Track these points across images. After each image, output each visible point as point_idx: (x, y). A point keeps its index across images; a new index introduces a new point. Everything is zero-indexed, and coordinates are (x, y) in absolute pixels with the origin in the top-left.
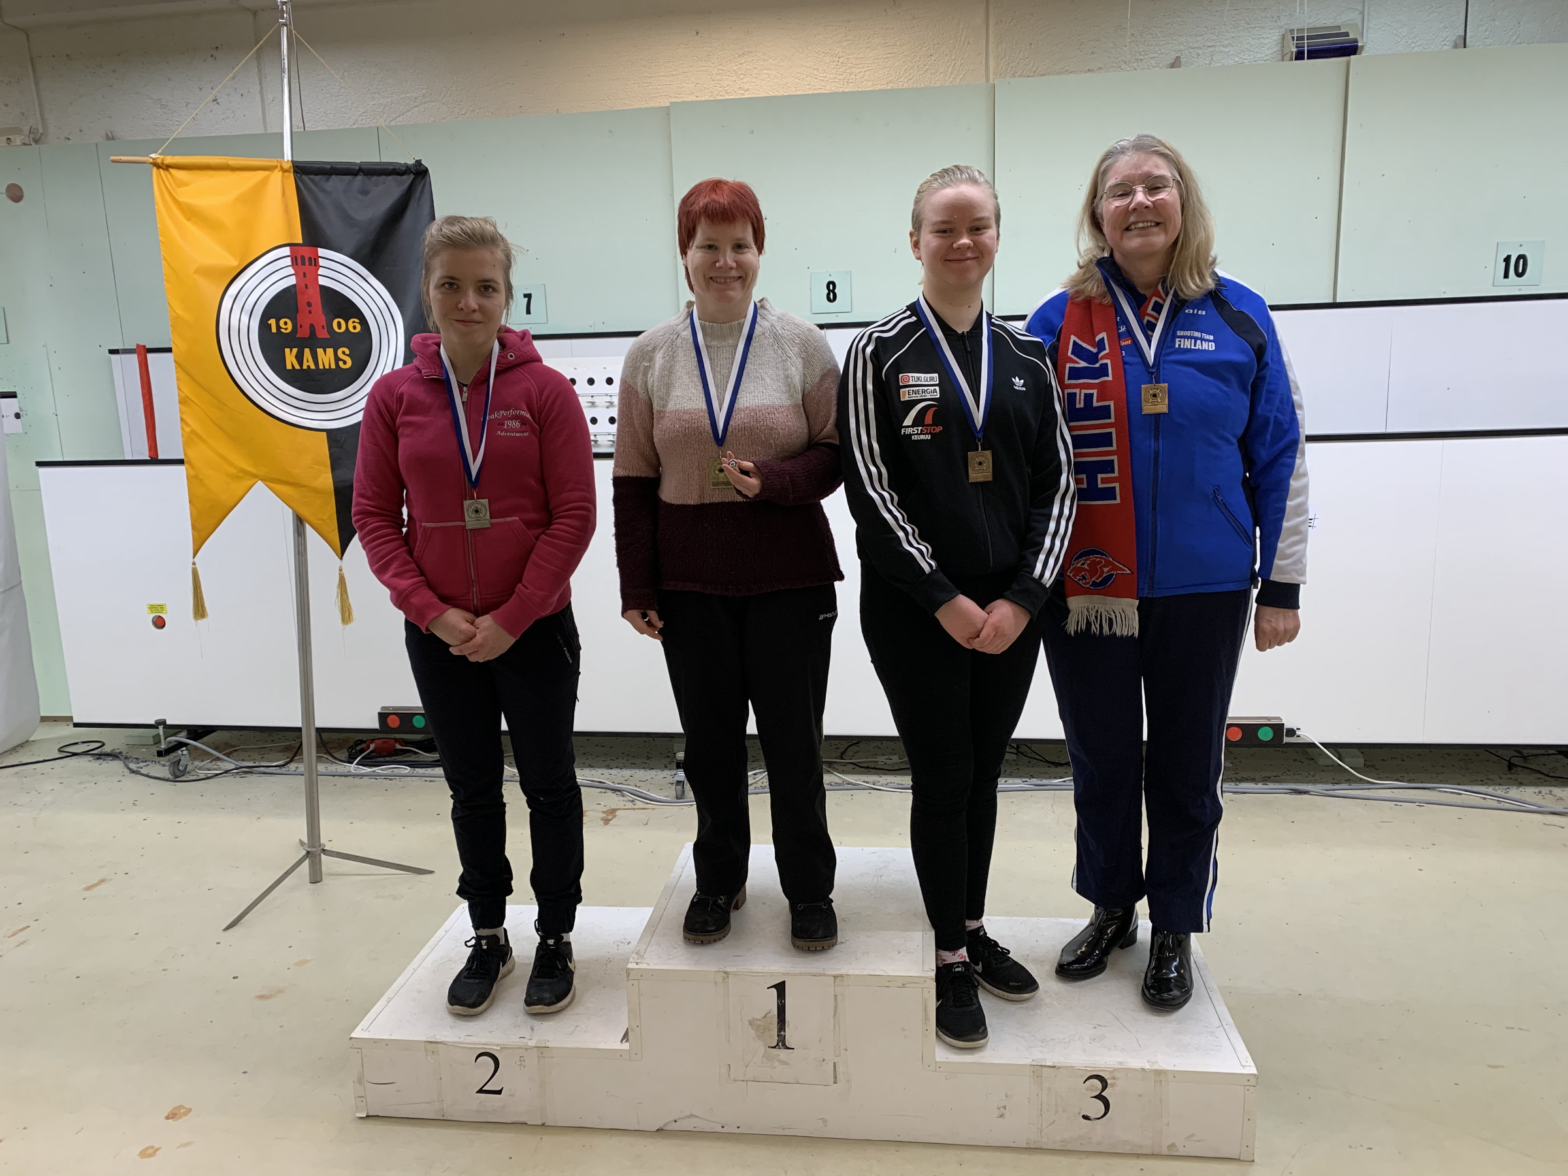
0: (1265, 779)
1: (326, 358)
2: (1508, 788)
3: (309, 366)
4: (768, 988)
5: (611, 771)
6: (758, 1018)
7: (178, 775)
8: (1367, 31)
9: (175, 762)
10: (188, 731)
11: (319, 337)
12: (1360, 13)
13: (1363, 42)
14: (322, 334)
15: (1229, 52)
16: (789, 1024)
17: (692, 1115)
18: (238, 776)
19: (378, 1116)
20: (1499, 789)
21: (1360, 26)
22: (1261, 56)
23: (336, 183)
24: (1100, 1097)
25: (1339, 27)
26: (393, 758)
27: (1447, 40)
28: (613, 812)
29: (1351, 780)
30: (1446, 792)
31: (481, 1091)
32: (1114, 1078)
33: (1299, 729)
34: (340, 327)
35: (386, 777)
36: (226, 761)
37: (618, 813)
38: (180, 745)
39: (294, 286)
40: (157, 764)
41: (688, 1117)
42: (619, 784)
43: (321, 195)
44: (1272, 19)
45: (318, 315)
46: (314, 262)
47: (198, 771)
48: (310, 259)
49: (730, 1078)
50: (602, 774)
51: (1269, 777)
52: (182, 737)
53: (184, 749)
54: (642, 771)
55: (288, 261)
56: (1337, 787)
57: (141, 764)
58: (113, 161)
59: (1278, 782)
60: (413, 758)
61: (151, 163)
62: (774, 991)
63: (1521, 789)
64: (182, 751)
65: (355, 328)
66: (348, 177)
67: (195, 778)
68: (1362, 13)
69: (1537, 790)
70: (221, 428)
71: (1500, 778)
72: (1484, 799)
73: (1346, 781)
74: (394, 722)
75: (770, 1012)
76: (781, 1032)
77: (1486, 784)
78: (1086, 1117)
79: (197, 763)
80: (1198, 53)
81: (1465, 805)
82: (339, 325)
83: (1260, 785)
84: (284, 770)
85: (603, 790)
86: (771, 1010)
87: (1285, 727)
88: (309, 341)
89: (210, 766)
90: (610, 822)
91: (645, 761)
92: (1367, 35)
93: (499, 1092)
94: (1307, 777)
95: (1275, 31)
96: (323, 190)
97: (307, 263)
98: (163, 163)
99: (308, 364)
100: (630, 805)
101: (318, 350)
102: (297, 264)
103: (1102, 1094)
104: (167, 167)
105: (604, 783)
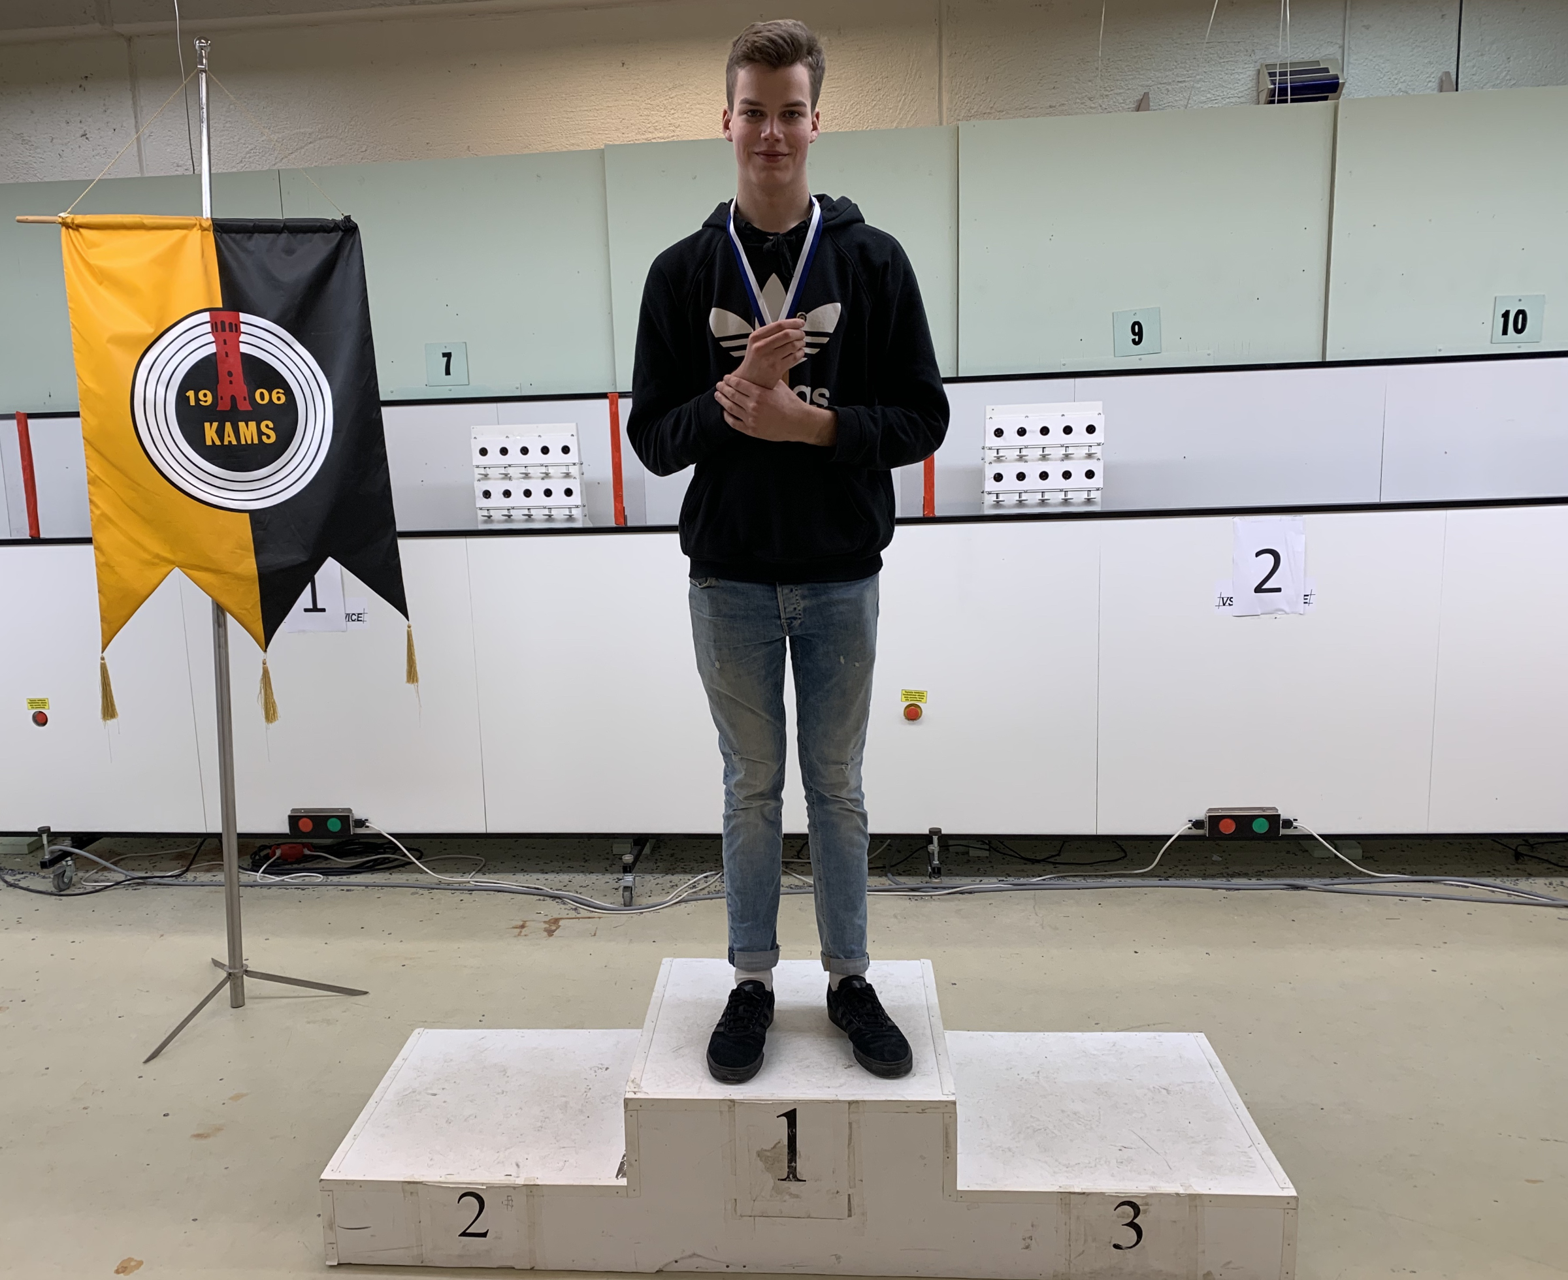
0: (1259, 873)
1: (248, 432)
2: (1517, 880)
3: (230, 442)
4: (778, 1117)
5: (547, 876)
6: (767, 1149)
7: (62, 888)
8: (1348, 66)
9: (60, 874)
10: (72, 840)
11: (240, 409)
12: (1340, 47)
13: (1344, 79)
14: (244, 406)
15: (1200, 88)
16: (800, 1155)
17: (694, 1254)
18: (130, 889)
19: (351, 1264)
20: (1508, 881)
21: (1340, 62)
22: (1235, 92)
23: (259, 241)
24: (1132, 1225)
25: (1318, 62)
26: (301, 866)
27: (1432, 76)
28: (556, 921)
29: (1350, 873)
30: (1452, 885)
31: (464, 1234)
32: (1147, 1204)
33: (1296, 820)
34: (262, 398)
35: (297, 886)
36: (115, 871)
37: (561, 923)
38: (65, 855)
39: (215, 354)
40: (37, 876)
41: (690, 1257)
42: (557, 890)
43: (242, 255)
44: (1246, 53)
45: (240, 387)
46: (235, 328)
47: (84, 883)
48: (231, 324)
49: (736, 1214)
50: (538, 879)
51: (1263, 872)
52: (66, 846)
53: (69, 858)
54: (581, 875)
55: (208, 328)
56: (1336, 881)
57: (18, 877)
58: (19, 221)
59: (1272, 877)
60: (323, 865)
61: (60, 223)
62: (784, 1120)
63: (1530, 880)
64: (67, 861)
65: (279, 399)
66: (271, 236)
67: (81, 891)
68: (1343, 47)
69: (1547, 881)
70: (134, 510)
71: (1508, 869)
72: (1493, 892)
73: (1345, 874)
74: (306, 826)
75: (779, 1142)
76: (791, 1163)
77: (1494, 875)
78: (1117, 1246)
79: (81, 874)
80: (1167, 89)
81: (1473, 899)
82: (262, 395)
83: (1254, 881)
84: (180, 880)
85: (542, 898)
86: (781, 1139)
87: (1282, 818)
88: (230, 415)
89: (96, 876)
90: (554, 933)
91: (583, 864)
92: (1348, 70)
93: (484, 1235)
94: (1303, 871)
95: (1250, 65)
96: (245, 250)
97: (227, 329)
98: (73, 223)
99: (230, 439)
100: (573, 914)
101: (240, 423)
102: (217, 331)
103: (1135, 1221)
104: (77, 227)
105: (541, 889)
